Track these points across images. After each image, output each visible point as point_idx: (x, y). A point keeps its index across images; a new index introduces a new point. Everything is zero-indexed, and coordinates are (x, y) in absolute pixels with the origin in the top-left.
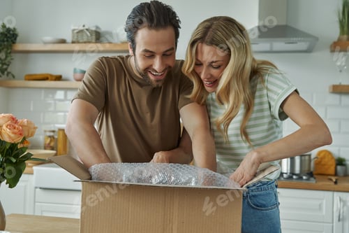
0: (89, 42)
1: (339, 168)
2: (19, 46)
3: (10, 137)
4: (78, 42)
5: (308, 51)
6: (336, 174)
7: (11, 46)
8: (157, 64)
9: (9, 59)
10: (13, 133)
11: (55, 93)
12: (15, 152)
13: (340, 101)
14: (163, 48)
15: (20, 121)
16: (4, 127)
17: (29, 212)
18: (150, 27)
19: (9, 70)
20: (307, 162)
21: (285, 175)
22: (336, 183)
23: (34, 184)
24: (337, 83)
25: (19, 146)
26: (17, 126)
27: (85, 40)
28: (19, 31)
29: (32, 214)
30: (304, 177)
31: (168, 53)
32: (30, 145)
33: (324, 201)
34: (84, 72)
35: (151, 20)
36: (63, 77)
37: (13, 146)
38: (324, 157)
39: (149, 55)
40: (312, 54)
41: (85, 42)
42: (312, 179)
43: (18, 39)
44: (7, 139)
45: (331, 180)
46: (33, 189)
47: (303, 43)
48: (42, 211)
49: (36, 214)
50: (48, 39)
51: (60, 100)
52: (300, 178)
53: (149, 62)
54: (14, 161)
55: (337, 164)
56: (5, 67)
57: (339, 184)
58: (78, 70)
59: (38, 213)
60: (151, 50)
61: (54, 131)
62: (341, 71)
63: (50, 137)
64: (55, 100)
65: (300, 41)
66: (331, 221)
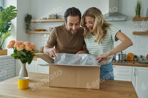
0: (54, 19)
1: (135, 58)
2: (32, 21)
3: (28, 49)
4: (51, 19)
5: (125, 21)
6: (134, 61)
7: (30, 20)
8: (74, 28)
9: (29, 25)
10: (29, 48)
11: (44, 35)
12: (30, 54)
13: (136, 37)
14: (76, 22)
15: (31, 44)
16: (26, 46)
17: (36, 72)
18: (71, 16)
19: (29, 28)
20: (124, 57)
21: (117, 61)
22: (133, 63)
23: (37, 64)
24: (135, 31)
25: (31, 52)
26: (30, 46)
27: (53, 18)
28: (32, 16)
29: (37, 72)
30: (123, 62)
31: (78, 24)
32: (36, 52)
33: (129, 69)
34: (53, 28)
35: (72, 13)
36: (46, 30)
37: (29, 52)
38: (130, 55)
39: (71, 24)
40: (127, 22)
41: (53, 19)
42: (126, 62)
43: (32, 18)
44: (27, 50)
45: (132, 62)
46: (37, 65)
47: (124, 18)
48: (40, 72)
49: (38, 72)
50: (41, 18)
51: (45, 37)
52: (122, 62)
53: (71, 27)
54: (30, 56)
55: (134, 57)
56: (28, 27)
57: (134, 64)
58: (51, 28)
59: (39, 72)
60: (72, 23)
61: (43, 47)
62: (136, 27)
63: (42, 49)
64: (44, 37)
65: (122, 17)
66: (131, 75)
